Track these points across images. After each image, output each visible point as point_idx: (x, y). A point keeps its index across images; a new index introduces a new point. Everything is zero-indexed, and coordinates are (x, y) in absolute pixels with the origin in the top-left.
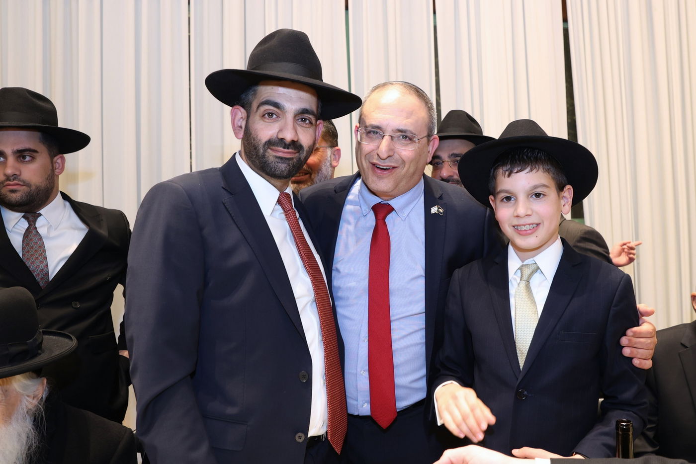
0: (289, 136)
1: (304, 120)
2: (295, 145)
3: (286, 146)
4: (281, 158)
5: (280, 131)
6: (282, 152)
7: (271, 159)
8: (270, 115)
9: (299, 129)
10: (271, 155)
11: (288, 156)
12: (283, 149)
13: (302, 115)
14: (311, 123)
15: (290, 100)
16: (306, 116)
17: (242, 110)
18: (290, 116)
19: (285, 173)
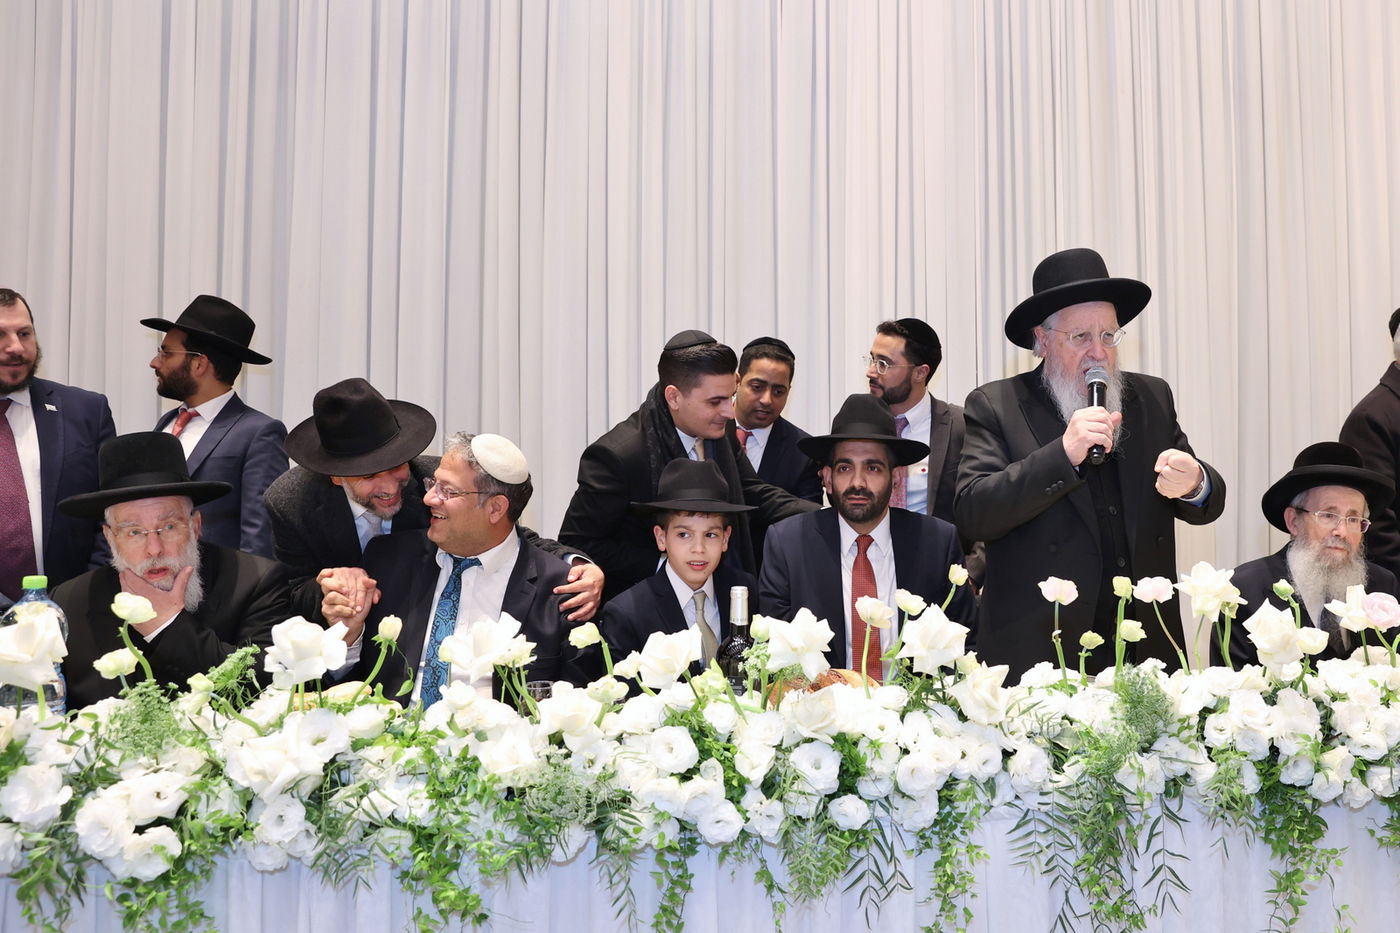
0: (857, 483)
1: (872, 469)
2: (863, 490)
3: (857, 493)
4: (856, 505)
5: (851, 481)
6: (858, 499)
7: (849, 507)
8: (844, 468)
9: (869, 478)
10: (848, 503)
11: (861, 502)
12: (853, 496)
13: (870, 465)
14: (879, 470)
15: (856, 453)
16: (873, 465)
17: (830, 469)
18: (859, 467)
19: (861, 516)
